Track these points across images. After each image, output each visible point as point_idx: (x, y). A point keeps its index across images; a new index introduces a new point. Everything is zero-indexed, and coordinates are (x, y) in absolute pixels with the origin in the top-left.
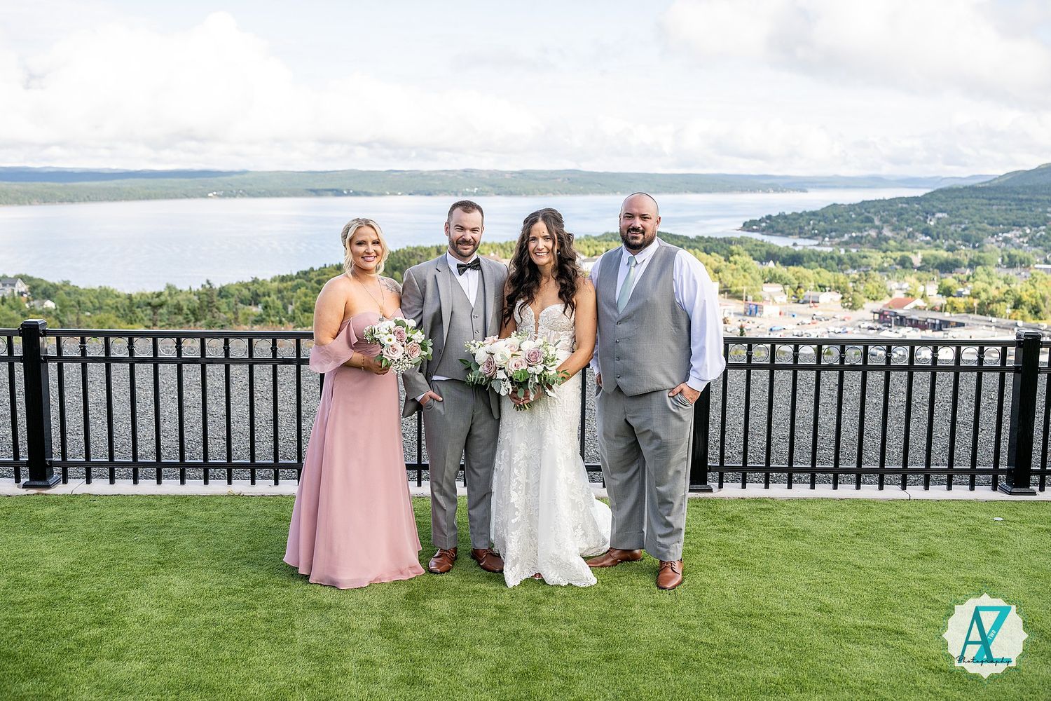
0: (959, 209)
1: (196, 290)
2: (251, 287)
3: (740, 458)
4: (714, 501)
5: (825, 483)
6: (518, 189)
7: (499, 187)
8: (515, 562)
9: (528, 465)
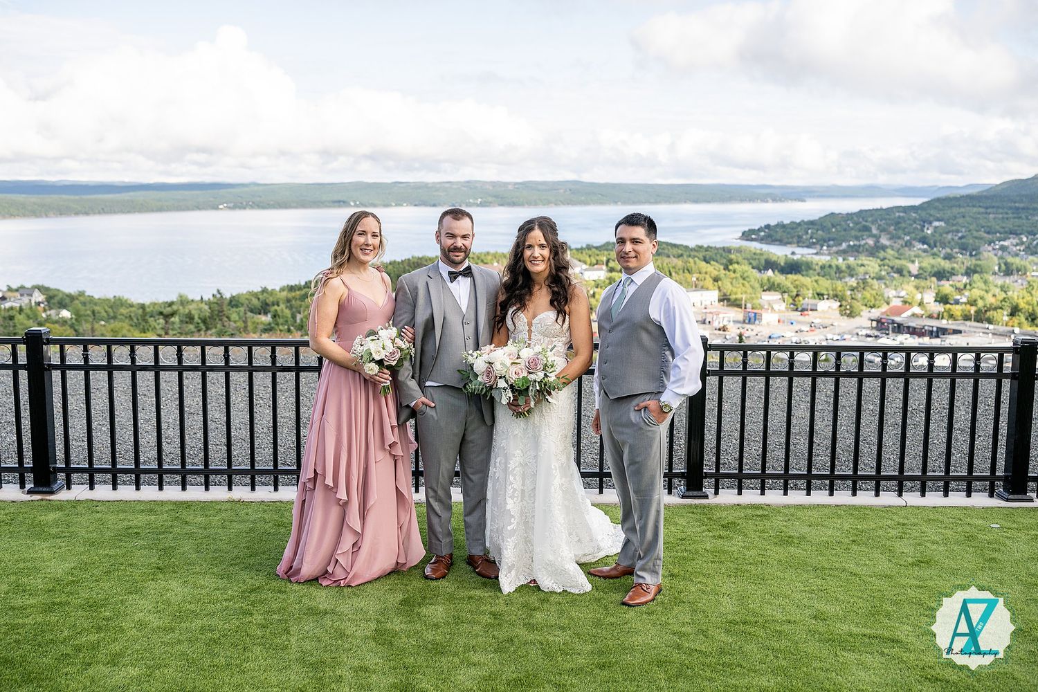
0: (955, 217)
1: (207, 299)
2: (260, 297)
3: (736, 464)
4: (710, 508)
5: (821, 489)
6: (521, 200)
7: (502, 198)
8: (510, 569)
9: (524, 472)
